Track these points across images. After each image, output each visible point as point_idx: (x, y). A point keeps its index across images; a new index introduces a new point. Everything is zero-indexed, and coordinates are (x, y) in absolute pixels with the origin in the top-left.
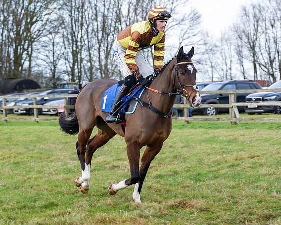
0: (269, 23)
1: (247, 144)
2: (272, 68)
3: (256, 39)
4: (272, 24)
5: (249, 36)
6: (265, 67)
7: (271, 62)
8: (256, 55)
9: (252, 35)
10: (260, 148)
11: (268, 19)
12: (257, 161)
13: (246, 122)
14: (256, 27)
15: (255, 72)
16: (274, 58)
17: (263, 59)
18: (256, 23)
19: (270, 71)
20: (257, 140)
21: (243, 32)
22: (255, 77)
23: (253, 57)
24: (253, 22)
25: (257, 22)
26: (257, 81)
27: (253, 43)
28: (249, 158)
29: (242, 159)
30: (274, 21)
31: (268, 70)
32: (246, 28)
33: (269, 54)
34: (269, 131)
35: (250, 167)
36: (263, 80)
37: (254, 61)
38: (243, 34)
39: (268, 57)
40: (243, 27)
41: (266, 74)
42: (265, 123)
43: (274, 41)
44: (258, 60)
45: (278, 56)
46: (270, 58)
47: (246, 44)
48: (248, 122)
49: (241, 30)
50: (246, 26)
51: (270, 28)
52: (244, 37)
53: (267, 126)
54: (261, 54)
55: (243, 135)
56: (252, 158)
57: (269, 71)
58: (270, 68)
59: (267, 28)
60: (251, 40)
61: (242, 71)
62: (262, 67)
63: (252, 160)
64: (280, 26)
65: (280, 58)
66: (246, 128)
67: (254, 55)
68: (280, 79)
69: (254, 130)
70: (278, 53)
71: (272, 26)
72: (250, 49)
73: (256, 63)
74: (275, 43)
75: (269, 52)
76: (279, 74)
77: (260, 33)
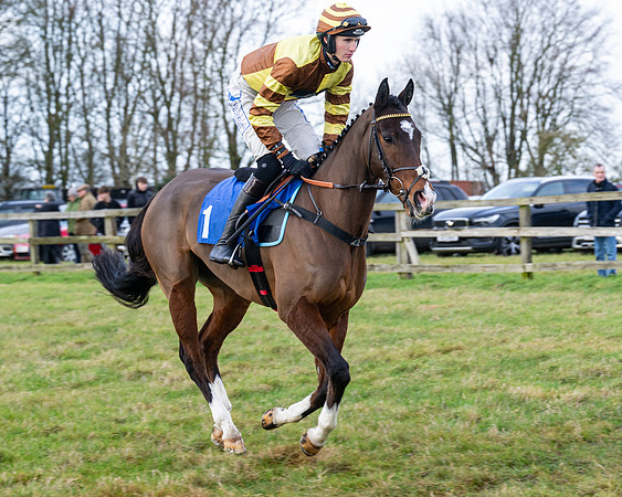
0: (485, 55)
1: (437, 320)
2: (491, 152)
3: (456, 89)
4: (491, 56)
5: (441, 83)
6: (476, 151)
7: (490, 140)
8: (457, 124)
9: (447, 79)
10: (464, 329)
11: (483, 44)
12: (456, 359)
13: (434, 274)
14: (455, 63)
15: (455, 162)
16: (497, 131)
17: (471, 132)
18: (455, 54)
19: (488, 160)
20: (457, 312)
21: (428, 73)
22: (455, 172)
23: (450, 129)
24: (449, 52)
25: (458, 52)
26: (458, 182)
27: (449, 97)
28: (439, 351)
29: (425, 354)
30: (496, 50)
31: (482, 157)
32: (435, 65)
33: (484, 123)
34: (485, 292)
35: (442, 373)
36: (471, 179)
37: (452, 136)
38: (427, 79)
39: (483, 130)
40: (427, 63)
41: (479, 166)
42: (475, 276)
43: (496, 94)
44: (460, 137)
45: (505, 126)
46: (486, 130)
47: (433, 101)
48: (439, 273)
49: (423, 68)
50: (433, 60)
51: (487, 64)
52: (429, 85)
53: (478, 282)
54: (468, 123)
55: (427, 302)
56: (447, 352)
57: (483, 161)
58: (487, 153)
59: (480, 64)
60: (445, 91)
61: (426, 160)
62: (469, 150)
63: (446, 356)
64: (508, 60)
65: (508, 130)
66: (434, 286)
67: (452, 124)
68: (509, 178)
69: (451, 290)
70: (504, 119)
71: (491, 61)
72: (443, 112)
73: (455, 142)
74: (498, 97)
75: (485, 117)
76: (507, 167)
77: (464, 76)
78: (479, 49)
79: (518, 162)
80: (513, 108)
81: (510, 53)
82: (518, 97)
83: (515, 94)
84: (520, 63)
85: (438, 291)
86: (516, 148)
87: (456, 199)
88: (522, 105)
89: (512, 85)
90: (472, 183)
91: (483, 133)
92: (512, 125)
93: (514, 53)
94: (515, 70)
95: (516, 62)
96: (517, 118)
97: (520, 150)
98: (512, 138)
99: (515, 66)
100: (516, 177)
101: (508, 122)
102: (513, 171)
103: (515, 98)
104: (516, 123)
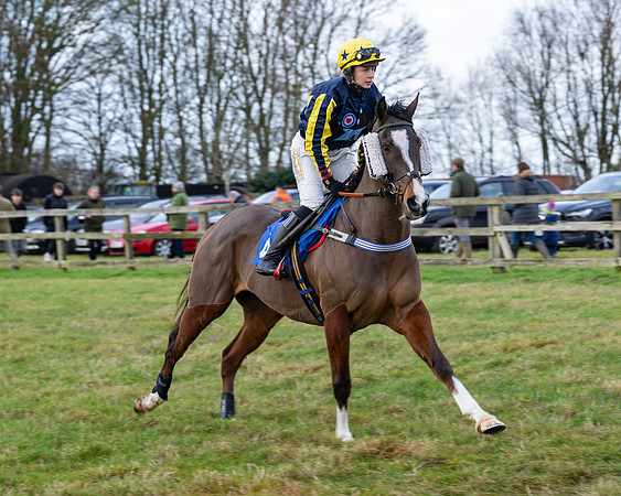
0: (576, 49)
1: (529, 315)
2: (583, 147)
3: (547, 83)
4: (582, 51)
5: (532, 77)
6: (568, 146)
7: (581, 134)
8: (548, 118)
9: (538, 74)
10: (557, 323)
11: (574, 39)
12: (550, 353)
13: (525, 268)
14: (546, 57)
15: (546, 156)
16: (588, 126)
17: (563, 127)
18: (546, 49)
19: (579, 154)
20: (550, 306)
21: (519, 68)
22: (546, 167)
23: (541, 124)
24: (540, 46)
25: (549, 47)
26: (550, 177)
27: (540, 92)
28: (532, 345)
29: (519, 348)
30: (587, 45)
31: (574, 151)
32: (526, 60)
33: (576, 117)
34: (578, 286)
35: (536, 367)
36: (563, 174)
37: (543, 130)
38: (518, 74)
39: (574, 124)
40: (518, 57)
41: (570, 160)
42: (568, 270)
43: (587, 88)
44: (551, 131)
45: (596, 120)
46: (578, 125)
47: (525, 96)
48: (531, 268)
49: (514, 63)
50: (524, 55)
51: (578, 59)
52: (520, 80)
53: (572, 276)
54: (559, 117)
55: (520, 297)
56: (541, 346)
57: (575, 155)
58: (578, 147)
59: (571, 59)
60: (536, 86)
61: (517, 154)
62: (560, 145)
63: (540, 351)
64: (599, 54)
65: (600, 124)
66: (527, 281)
67: (543, 118)
68: (601, 172)
69: (544, 284)
70: (596, 114)
71: (582, 55)
72: (534, 107)
73: (547, 136)
74: (589, 92)
75: (576, 112)
76: (598, 161)
77: (555, 71)
78: (570, 44)
79: (609, 157)
80: (604, 102)
81: (601, 47)
82: (609, 91)
83: (606, 88)
84: (611, 57)
85: (531, 286)
86: (608, 143)
87: (548, 193)
88: (613, 100)
89: (603, 79)
90: (564, 177)
91: (574, 128)
92: (604, 120)
93: (605, 47)
94: (606, 64)
95: (607, 56)
96: (608, 112)
97: (611, 144)
98: (604, 132)
99: (606, 60)
100: (608, 171)
101: (599, 116)
102: (605, 165)
103: (606, 92)
104: (608, 117)
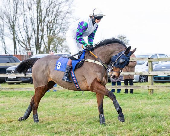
1: (7, 109)
2: (29, 44)
3: (16, 19)
4: (30, 7)
6: (24, 43)
7: (29, 39)
8: (16, 33)
13: (7, 91)
15: (15, 47)
17: (22, 36)
18: (15, 6)
19: (28, 47)
21: (5, 13)
23: (14, 35)
24: (13, 5)
25: (17, 5)
27: (13, 23)
28: (8, 121)
31: (26, 46)
33: (27, 33)
37: (14, 37)
38: (5, 15)
40: (5, 9)
41: (25, 49)
43: (32, 21)
44: (17, 38)
45: (35, 34)
46: (28, 35)
50: (7, 8)
52: (5, 18)
54: (20, 32)
60: (12, 20)
61: (4, 47)
64: (36, 8)
67: (14, 33)
68: (37, 54)
70: (35, 31)
72: (10, 28)
73: (16, 40)
75: (27, 30)
76: (35, 49)
77: (19, 14)
79: (40, 48)
80: (38, 27)
81: (37, 5)
82: (40, 22)
84: (40, 9)
86: (39, 43)
88: (41, 26)
89: (38, 18)
91: (26, 37)
92: (38, 34)
94: (39, 12)
96: (40, 31)
97: (41, 43)
98: (38, 39)
100: (39, 53)
